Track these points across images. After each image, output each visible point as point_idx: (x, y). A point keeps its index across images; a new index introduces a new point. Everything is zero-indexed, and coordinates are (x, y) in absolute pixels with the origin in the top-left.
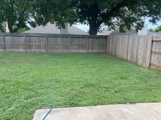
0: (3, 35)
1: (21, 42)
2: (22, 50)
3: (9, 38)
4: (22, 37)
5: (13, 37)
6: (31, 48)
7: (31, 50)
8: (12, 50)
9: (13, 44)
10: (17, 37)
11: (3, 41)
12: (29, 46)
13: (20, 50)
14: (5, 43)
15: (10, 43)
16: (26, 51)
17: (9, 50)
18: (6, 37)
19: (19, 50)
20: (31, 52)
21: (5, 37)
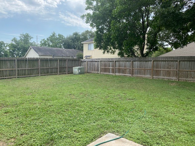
0: (132, 61)
1: (148, 67)
2: (149, 76)
3: (137, 63)
4: (150, 62)
5: (141, 62)
6: (158, 74)
7: (158, 77)
8: (139, 75)
9: (140, 69)
10: (144, 62)
11: (131, 66)
12: (157, 72)
13: (147, 76)
14: (133, 68)
15: (138, 68)
16: (153, 78)
17: (136, 75)
18: (135, 62)
19: (145, 76)
20: (158, 79)
21: (133, 62)
